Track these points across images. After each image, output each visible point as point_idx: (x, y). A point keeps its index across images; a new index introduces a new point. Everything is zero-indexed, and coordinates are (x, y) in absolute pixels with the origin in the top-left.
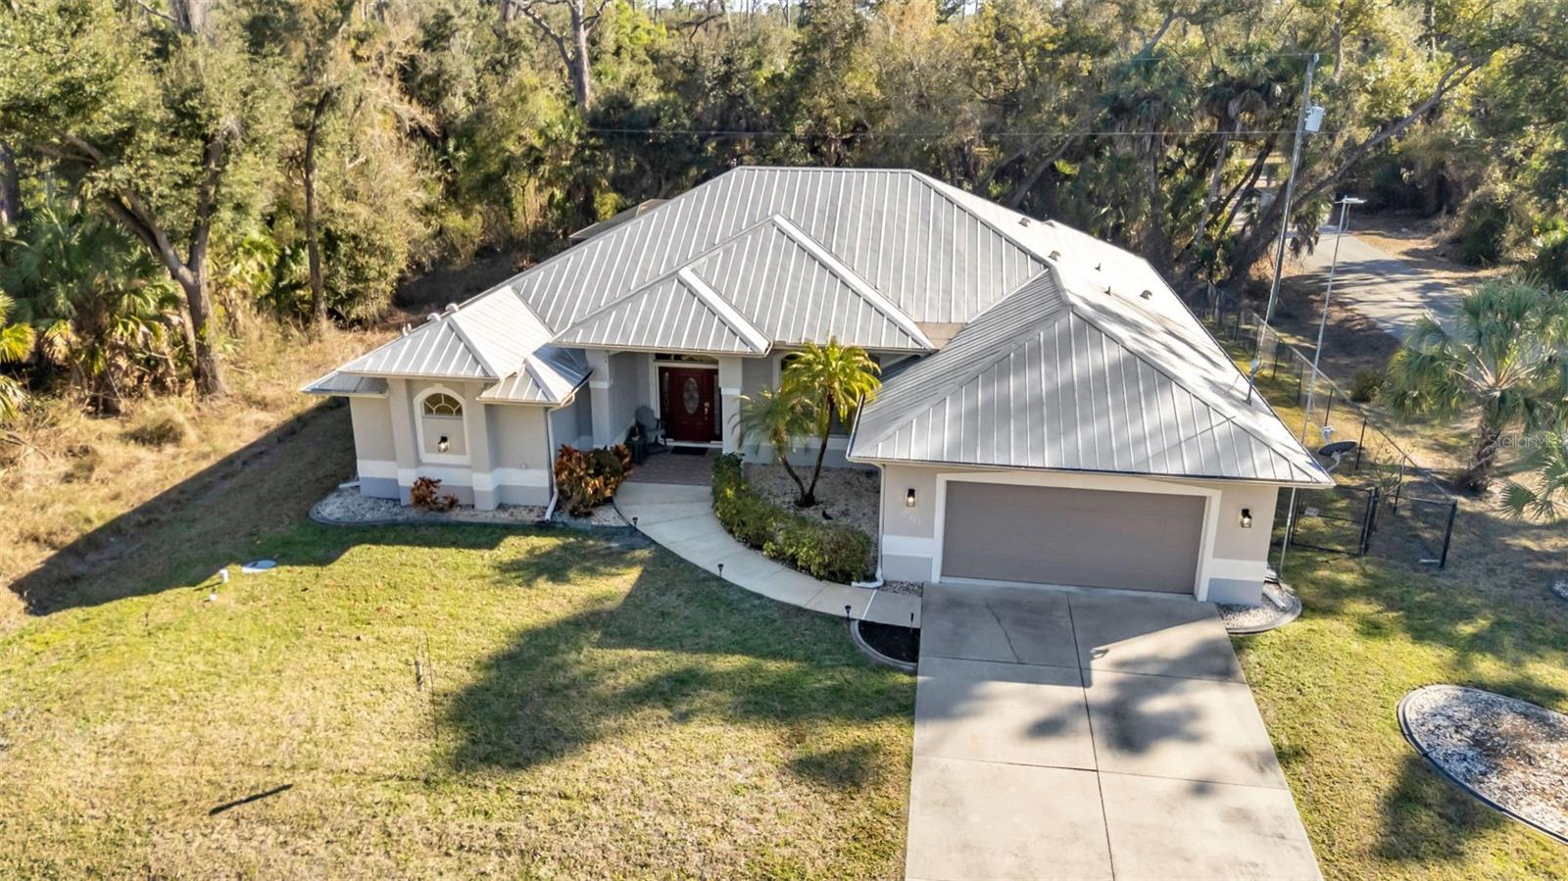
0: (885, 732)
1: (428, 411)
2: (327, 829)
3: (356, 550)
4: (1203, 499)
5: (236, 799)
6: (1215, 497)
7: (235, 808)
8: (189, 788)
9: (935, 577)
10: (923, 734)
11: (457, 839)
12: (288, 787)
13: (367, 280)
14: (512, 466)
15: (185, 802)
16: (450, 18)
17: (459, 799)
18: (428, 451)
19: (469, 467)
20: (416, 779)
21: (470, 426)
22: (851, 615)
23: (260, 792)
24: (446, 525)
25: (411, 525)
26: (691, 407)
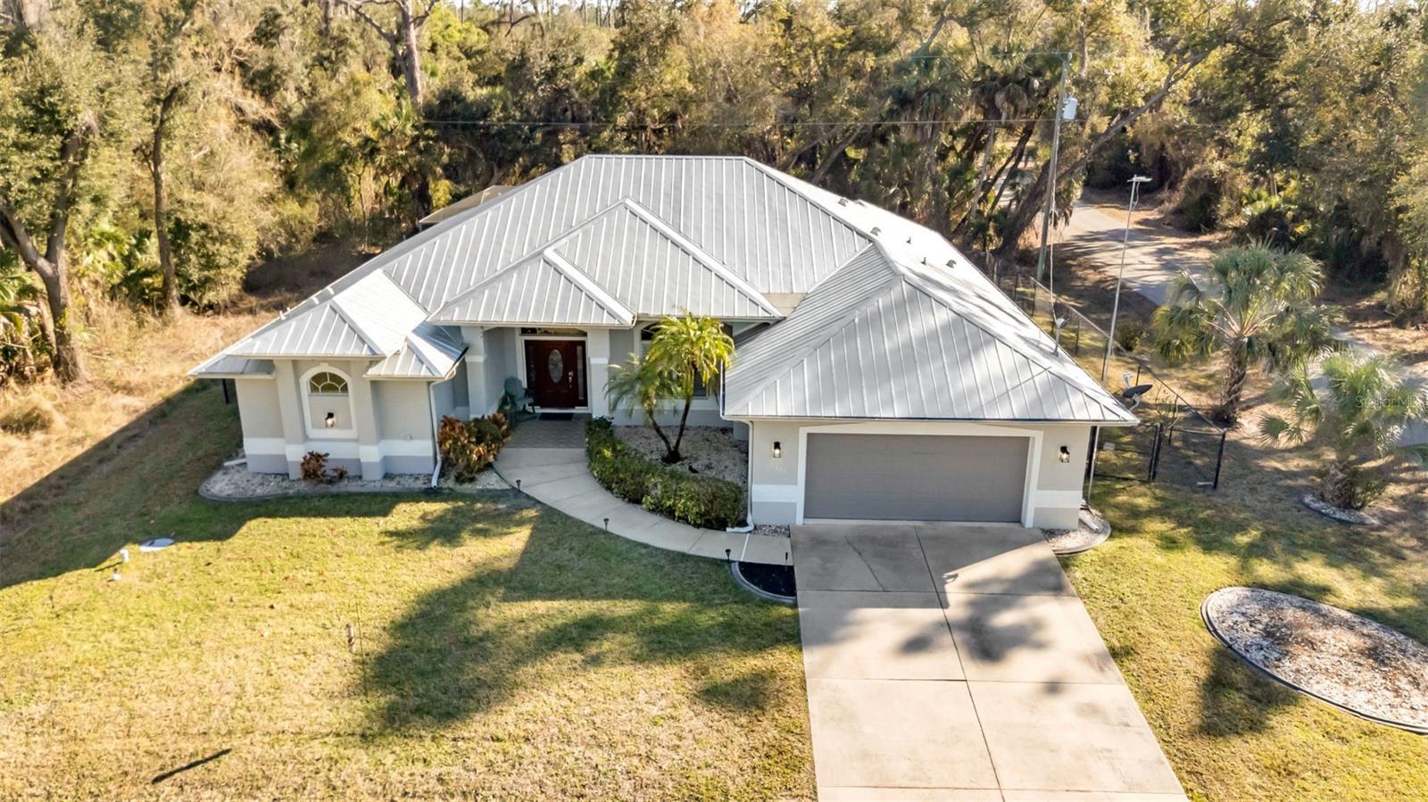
0: (777, 659)
1: (314, 389)
2: (272, 788)
3: (253, 523)
4: (1027, 439)
5: (176, 767)
6: (1037, 436)
7: (177, 775)
8: (128, 760)
9: (799, 519)
10: (811, 658)
11: (401, 787)
12: (227, 752)
13: (218, 267)
14: (398, 437)
15: (126, 773)
16: (277, 16)
17: (397, 749)
18: (315, 426)
19: (356, 440)
20: (353, 734)
21: (356, 402)
22: (731, 558)
23: (200, 758)
24: (337, 496)
25: (303, 497)
26: (556, 374)
